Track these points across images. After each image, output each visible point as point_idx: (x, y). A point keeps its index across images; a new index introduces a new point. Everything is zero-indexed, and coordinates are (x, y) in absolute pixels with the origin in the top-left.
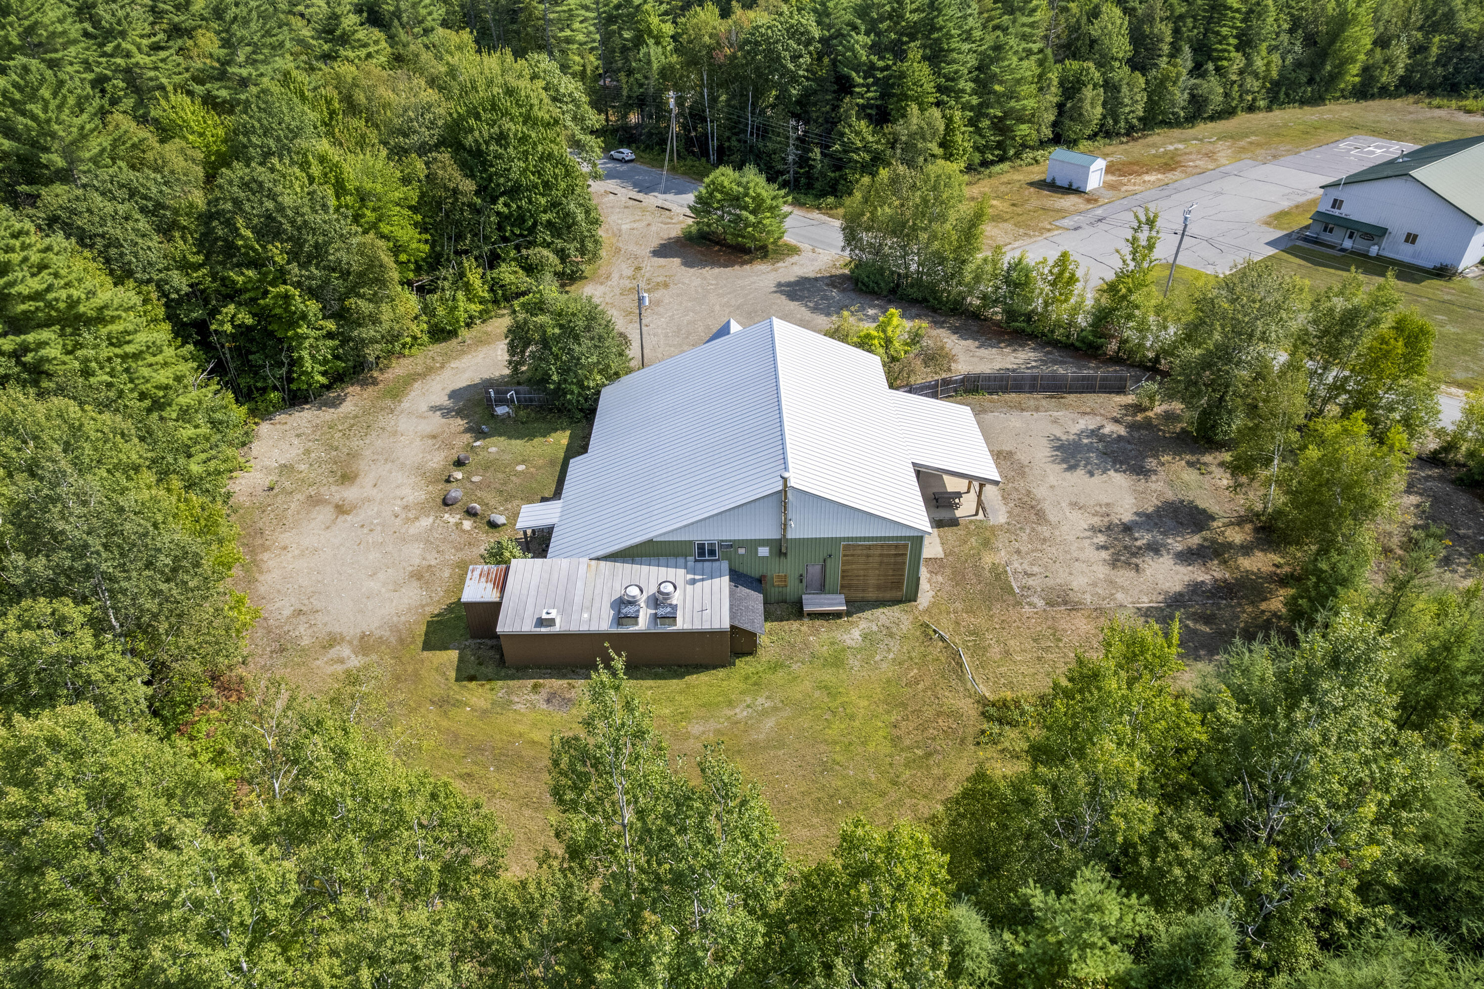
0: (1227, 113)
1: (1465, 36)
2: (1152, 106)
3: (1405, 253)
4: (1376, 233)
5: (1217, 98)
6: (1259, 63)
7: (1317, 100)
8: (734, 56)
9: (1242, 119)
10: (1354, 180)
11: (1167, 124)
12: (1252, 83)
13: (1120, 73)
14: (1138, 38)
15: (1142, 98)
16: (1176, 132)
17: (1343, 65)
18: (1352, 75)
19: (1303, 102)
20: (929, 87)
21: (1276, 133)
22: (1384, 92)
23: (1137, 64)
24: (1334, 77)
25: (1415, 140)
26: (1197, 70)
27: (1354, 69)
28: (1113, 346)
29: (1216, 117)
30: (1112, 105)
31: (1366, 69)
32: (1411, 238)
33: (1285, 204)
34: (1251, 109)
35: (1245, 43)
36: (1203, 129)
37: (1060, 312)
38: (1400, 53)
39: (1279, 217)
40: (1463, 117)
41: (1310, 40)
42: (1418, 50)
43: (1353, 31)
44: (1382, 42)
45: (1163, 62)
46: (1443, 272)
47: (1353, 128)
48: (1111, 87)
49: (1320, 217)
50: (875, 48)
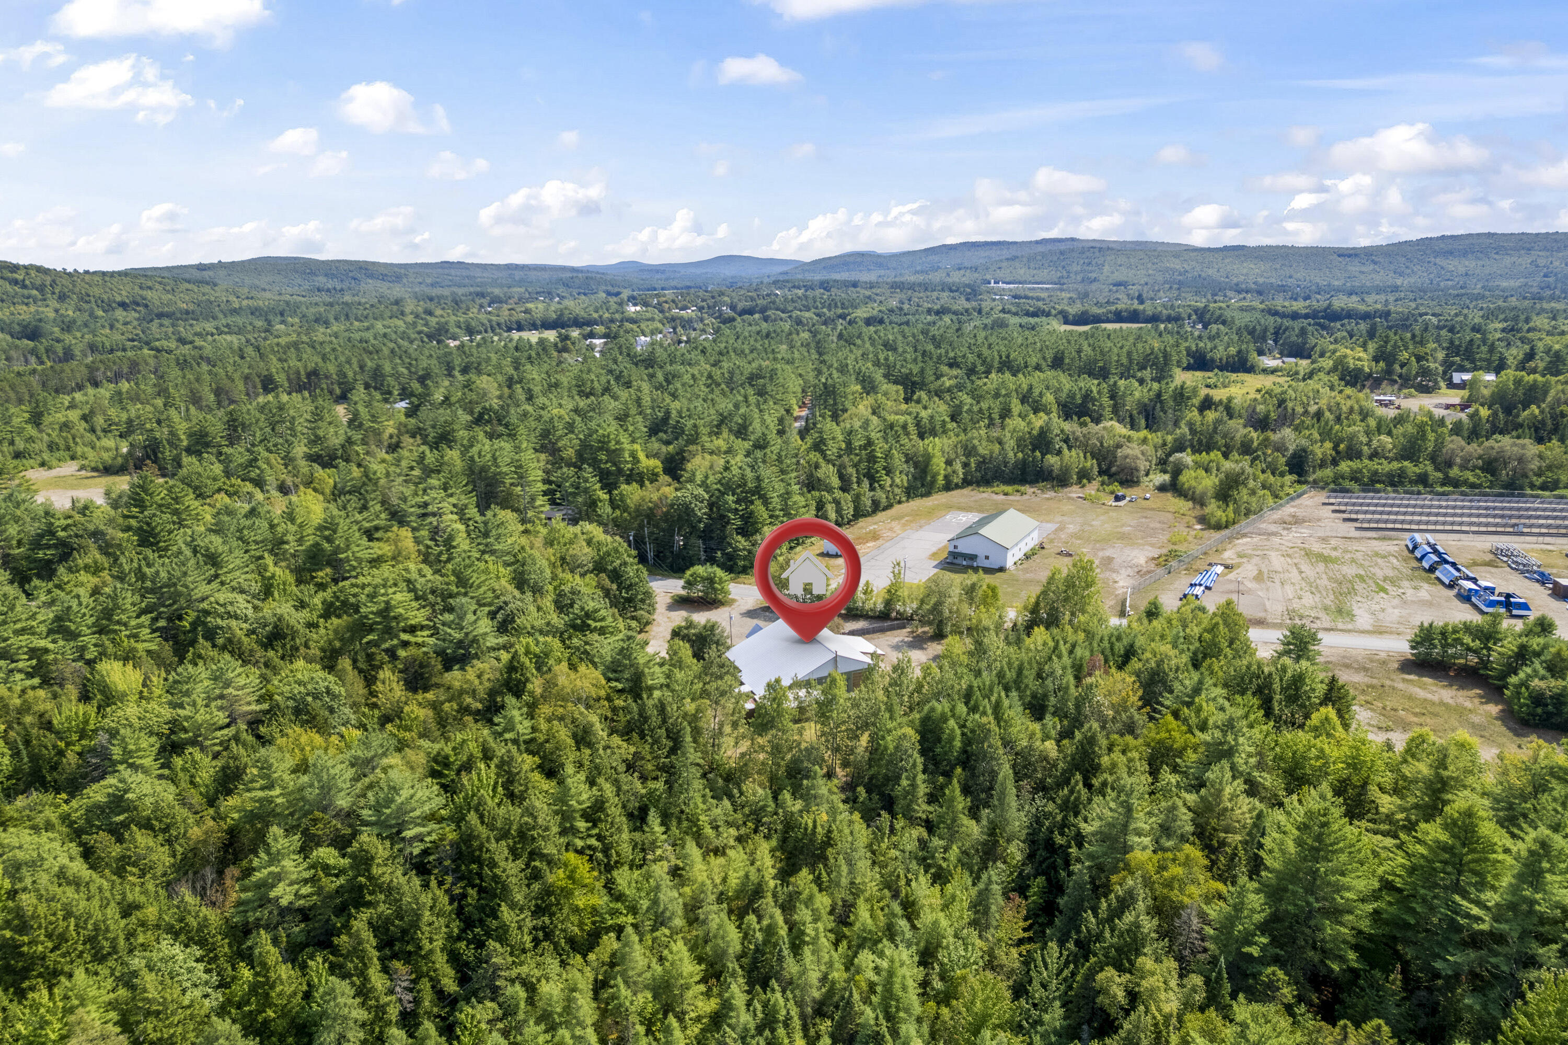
0: (889, 506)
1: (983, 457)
2: (856, 509)
3: (986, 564)
4: (973, 557)
5: (884, 501)
6: (898, 481)
7: (928, 494)
8: (668, 512)
9: (897, 509)
10: (959, 537)
11: (865, 516)
12: (897, 491)
13: (838, 494)
14: (841, 477)
15: (851, 505)
16: (869, 519)
17: (934, 477)
18: (941, 481)
19: (922, 496)
20: (766, 516)
21: (916, 515)
22: (957, 487)
23: (845, 489)
24: (934, 481)
25: (979, 511)
26: (872, 489)
27: (941, 478)
28: (894, 614)
29: (886, 508)
30: (839, 511)
31: (946, 477)
32: (987, 558)
33: (934, 549)
34: (900, 502)
35: (889, 471)
36: (881, 516)
37: (869, 605)
38: (958, 466)
39: (934, 555)
40: (995, 497)
41: (916, 465)
42: (965, 465)
43: (935, 460)
44: (949, 463)
45: (855, 486)
46: (1002, 569)
47: (950, 507)
48: (837, 502)
49: (950, 553)
50: (738, 502)
